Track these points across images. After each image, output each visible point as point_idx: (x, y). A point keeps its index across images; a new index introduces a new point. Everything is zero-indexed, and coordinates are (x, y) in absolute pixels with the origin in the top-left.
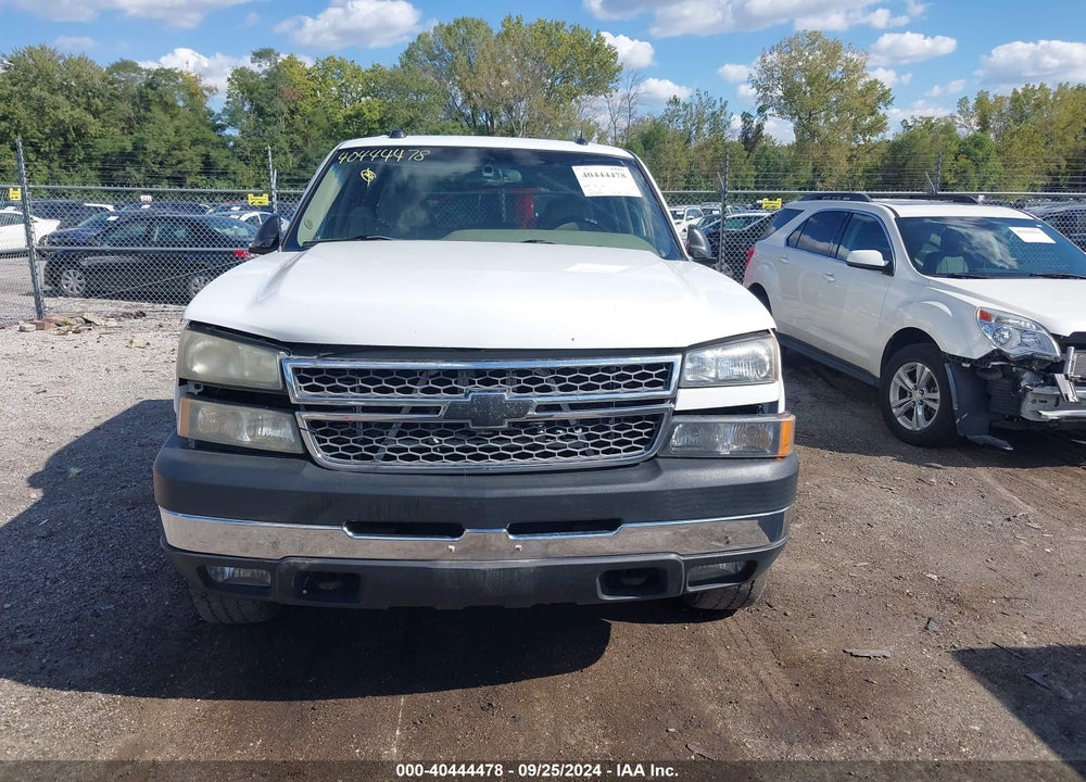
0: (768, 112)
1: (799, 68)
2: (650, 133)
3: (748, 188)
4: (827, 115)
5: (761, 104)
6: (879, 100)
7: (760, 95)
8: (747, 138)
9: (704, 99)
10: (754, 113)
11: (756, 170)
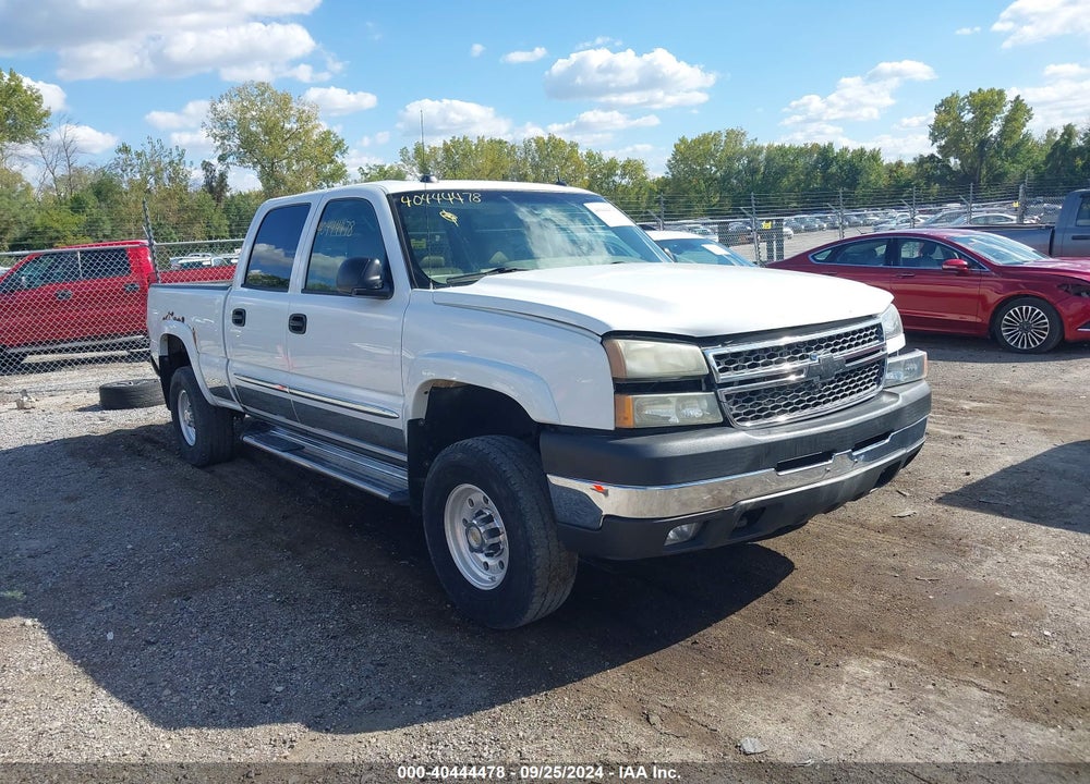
0: (230, 160)
1: (253, 118)
2: (100, 183)
3: (223, 237)
4: (288, 162)
5: (220, 152)
6: (335, 148)
7: (218, 143)
8: (211, 187)
9: (158, 147)
10: (215, 162)
11: (229, 218)
